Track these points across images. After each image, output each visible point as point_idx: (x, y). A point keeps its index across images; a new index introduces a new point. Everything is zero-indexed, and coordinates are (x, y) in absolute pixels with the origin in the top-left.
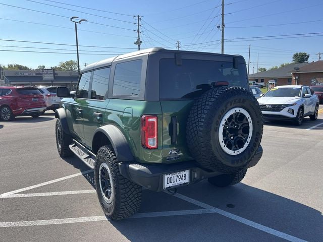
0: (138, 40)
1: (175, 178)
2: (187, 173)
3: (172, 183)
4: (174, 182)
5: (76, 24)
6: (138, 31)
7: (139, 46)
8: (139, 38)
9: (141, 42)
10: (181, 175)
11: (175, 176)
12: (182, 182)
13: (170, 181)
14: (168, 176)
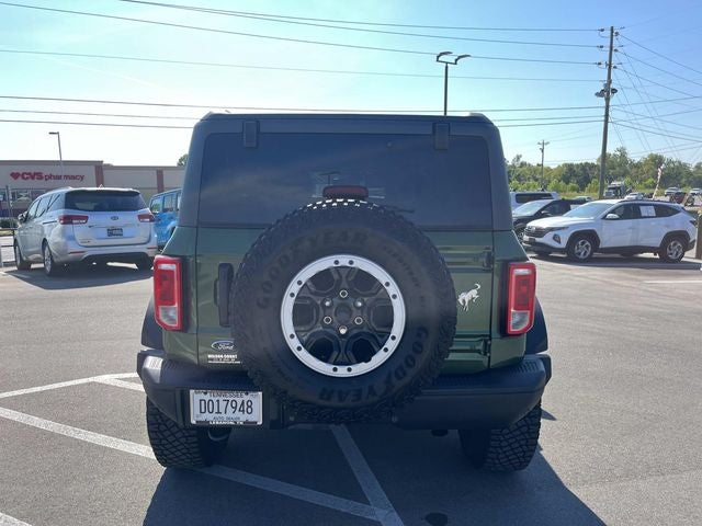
0: (605, 85)
1: (223, 404)
2: (257, 399)
3: (214, 415)
4: (219, 412)
5: (447, 68)
6: (610, 66)
7: (608, 100)
8: (610, 81)
9: (614, 91)
10: (239, 401)
11: (221, 399)
12: (242, 418)
13: (206, 407)
14: (202, 396)
